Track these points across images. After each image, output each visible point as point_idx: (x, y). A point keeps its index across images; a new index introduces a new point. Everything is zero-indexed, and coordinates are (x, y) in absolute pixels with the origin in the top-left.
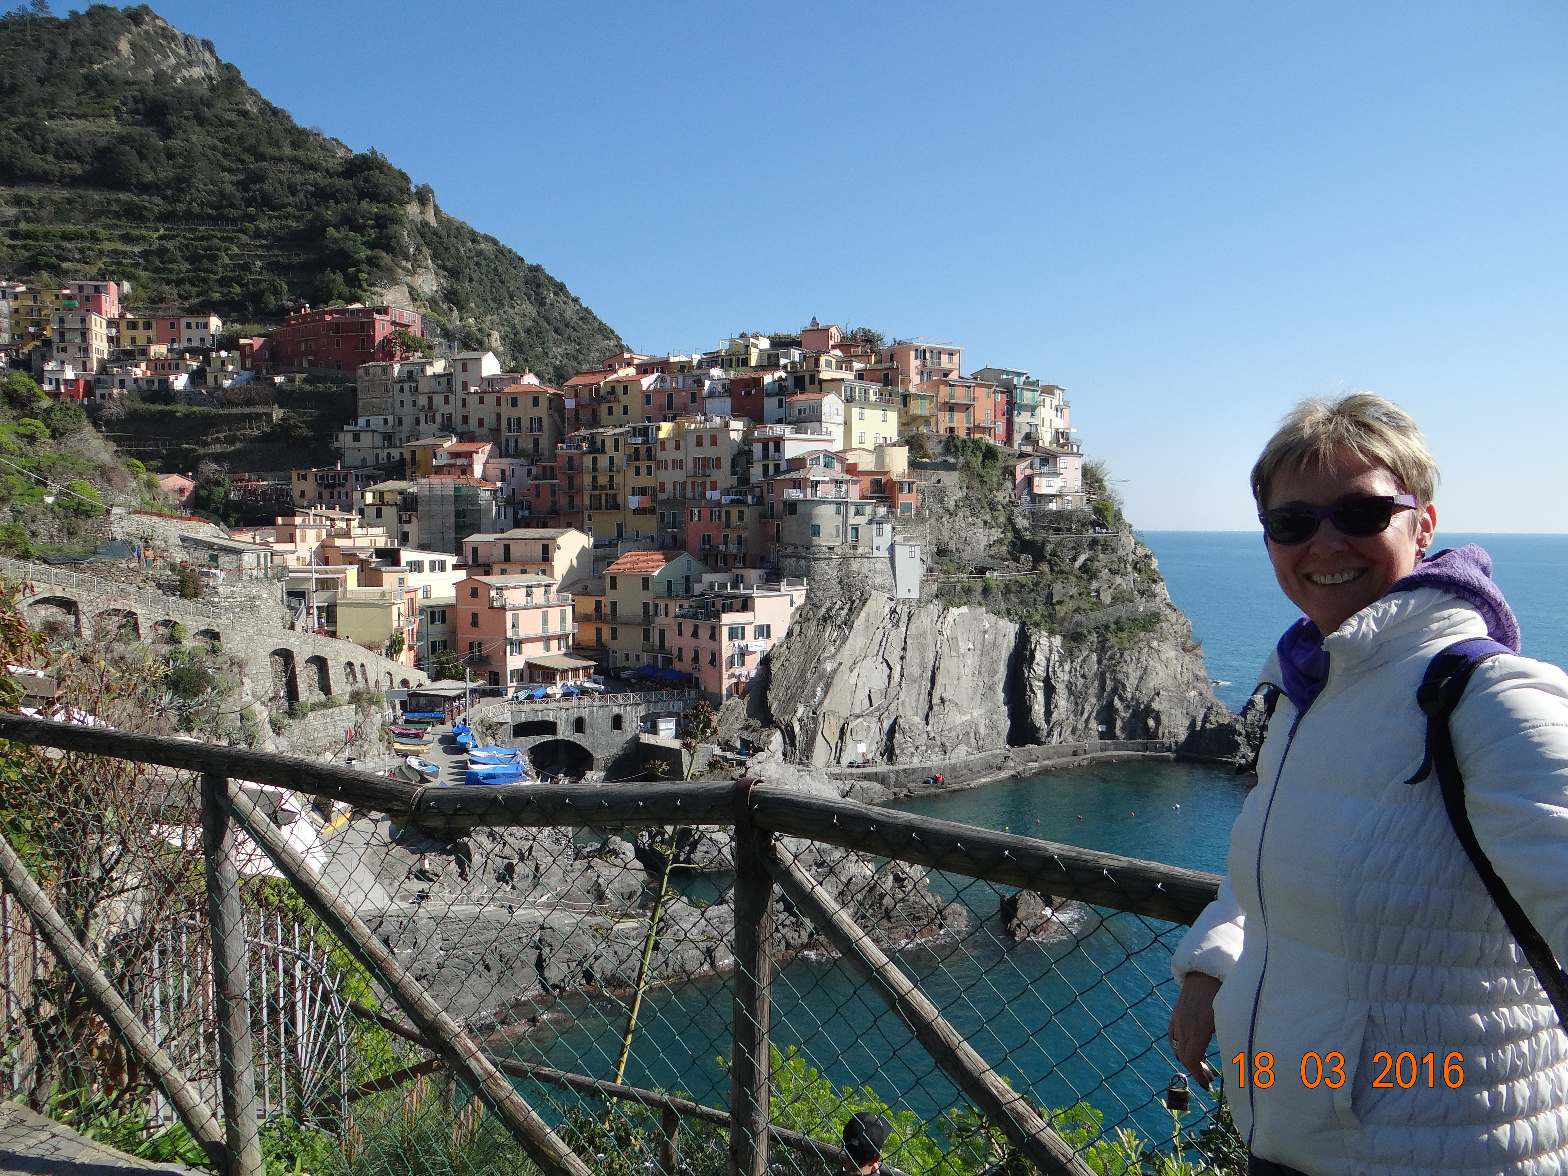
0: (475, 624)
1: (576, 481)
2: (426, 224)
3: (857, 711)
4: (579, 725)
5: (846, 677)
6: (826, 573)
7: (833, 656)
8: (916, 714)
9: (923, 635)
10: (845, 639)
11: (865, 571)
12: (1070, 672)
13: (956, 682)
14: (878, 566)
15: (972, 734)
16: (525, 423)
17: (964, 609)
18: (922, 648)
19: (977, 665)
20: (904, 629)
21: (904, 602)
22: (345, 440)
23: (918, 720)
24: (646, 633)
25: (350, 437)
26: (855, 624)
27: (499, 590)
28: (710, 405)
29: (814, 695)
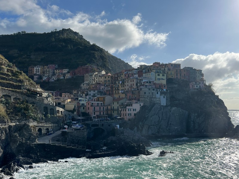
0: (89, 109)
1: (113, 89)
3: (152, 125)
4: (103, 125)
5: (150, 118)
6: (147, 100)
7: (147, 115)
8: (165, 126)
9: (167, 112)
10: (150, 112)
11: (155, 100)
14: (157, 99)
15: (177, 131)
16: (107, 81)
18: (166, 114)
19: (179, 118)
20: (162, 111)
21: (163, 106)
22: (82, 85)
24: (118, 111)
25: (83, 85)
26: (152, 109)
27: (92, 103)
28: (135, 76)
29: (143, 121)
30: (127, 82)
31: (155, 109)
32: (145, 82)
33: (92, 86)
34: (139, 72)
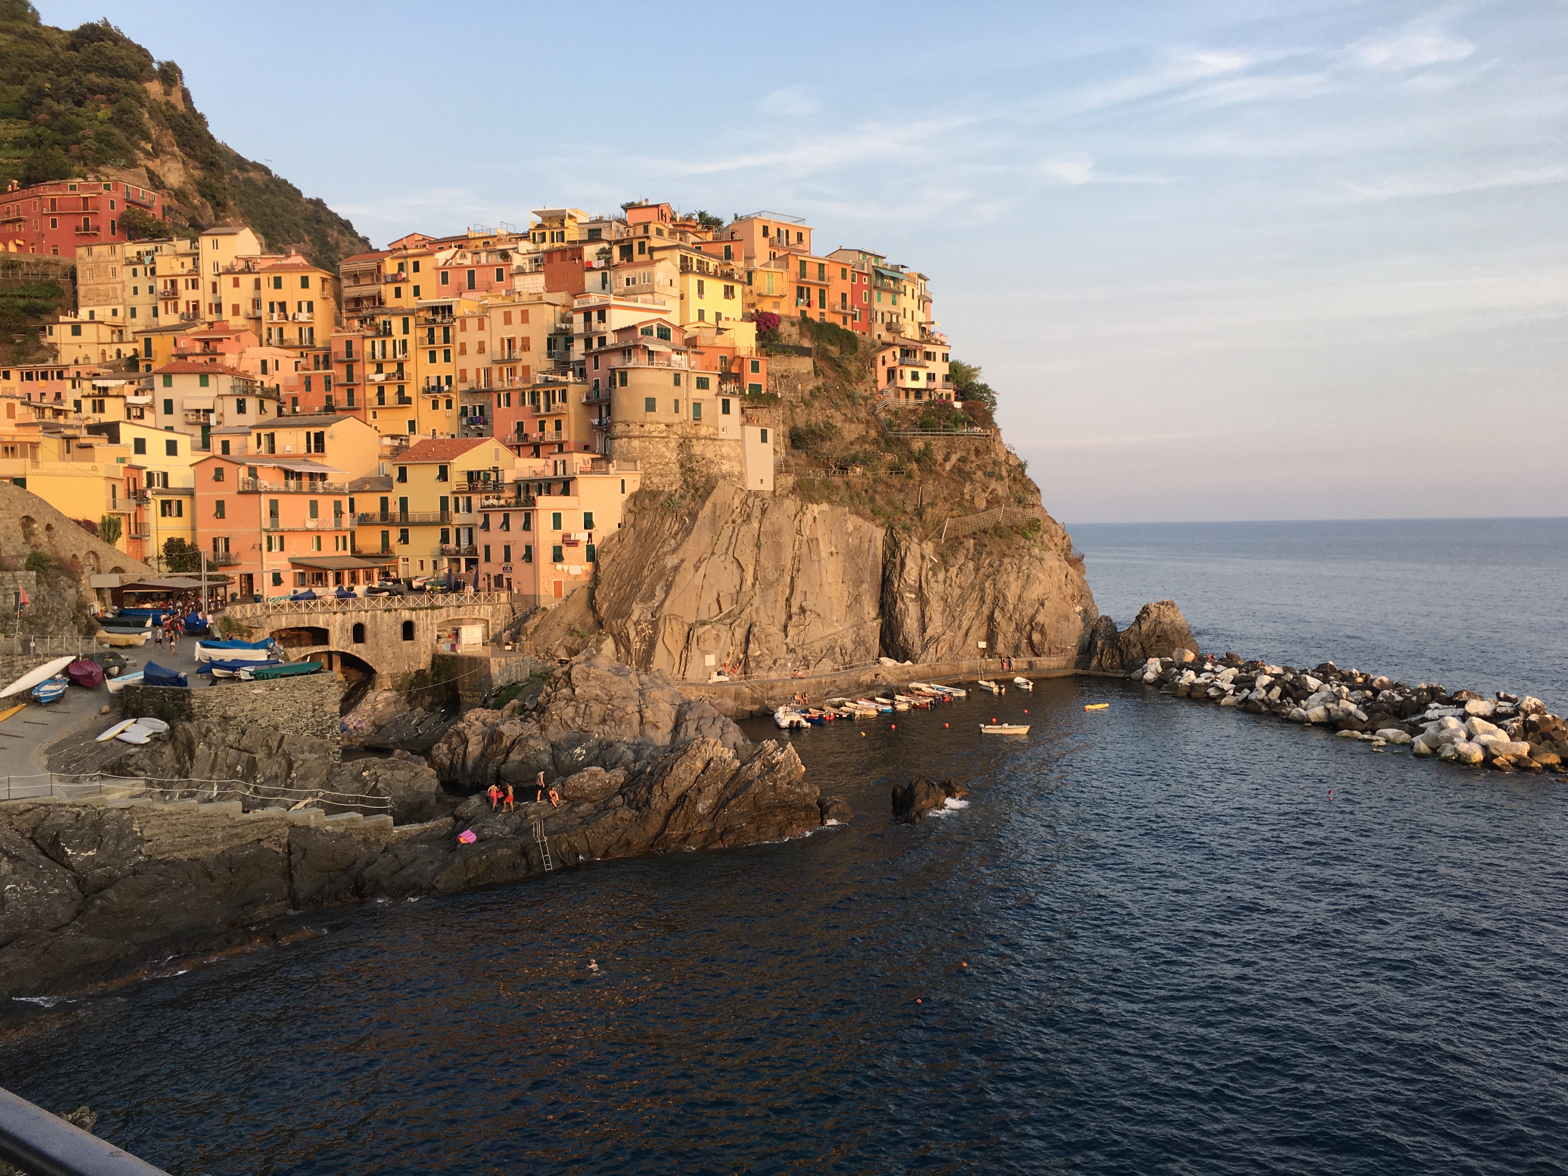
0: (220, 514)
1: (357, 370)
2: (170, 106)
3: (705, 617)
4: (359, 633)
5: (689, 576)
6: (662, 456)
7: (674, 551)
8: (773, 624)
9: (779, 532)
10: (688, 532)
11: (709, 455)
12: (945, 582)
13: (818, 590)
14: (725, 450)
15: (837, 650)
16: (292, 308)
17: (825, 506)
18: (778, 548)
19: (841, 571)
20: (756, 525)
21: (756, 494)
22: (60, 334)
23: (775, 630)
24: (445, 533)
25: (67, 329)
26: (700, 516)
27: (253, 472)
28: (520, 283)
29: (652, 596)
30: (472, 324)
31: (714, 512)
32: (633, 328)
33: (169, 338)
34: (557, 257)
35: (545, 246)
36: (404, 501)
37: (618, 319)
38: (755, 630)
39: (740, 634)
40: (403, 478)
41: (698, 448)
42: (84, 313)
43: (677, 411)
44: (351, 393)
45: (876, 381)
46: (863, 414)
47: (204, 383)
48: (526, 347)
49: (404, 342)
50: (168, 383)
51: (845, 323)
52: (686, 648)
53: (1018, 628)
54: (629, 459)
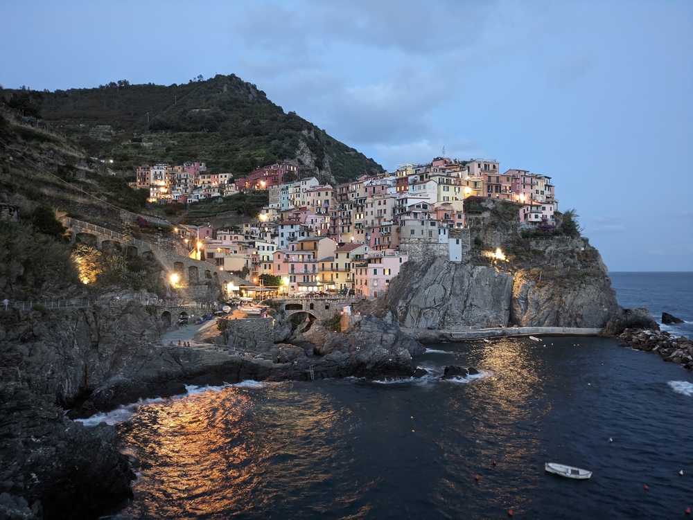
0: (279, 269)
1: (336, 222)
2: (310, 138)
3: (428, 306)
4: (312, 306)
5: (422, 291)
6: (416, 249)
7: (416, 283)
8: (457, 309)
9: (463, 276)
10: (423, 276)
11: (435, 248)
13: (479, 298)
14: (441, 247)
15: (485, 320)
16: (323, 202)
17: (484, 267)
18: (462, 282)
19: (490, 291)
20: (453, 274)
21: (454, 263)
23: (458, 312)
24: (348, 275)
25: (264, 211)
26: (429, 270)
27: (288, 256)
28: (389, 191)
29: (407, 298)
31: (435, 269)
32: (413, 205)
33: (287, 213)
34: (400, 181)
35: (397, 178)
36: (337, 264)
37: (410, 202)
38: (448, 311)
39: (442, 312)
40: (337, 257)
41: (430, 247)
42: (270, 206)
43: (422, 234)
44: (334, 229)
45: (519, 219)
46: (511, 232)
47: (292, 227)
48: (385, 212)
49: (350, 212)
50: (282, 228)
51: (508, 197)
52: (419, 316)
53: (571, 316)
54: (405, 252)
